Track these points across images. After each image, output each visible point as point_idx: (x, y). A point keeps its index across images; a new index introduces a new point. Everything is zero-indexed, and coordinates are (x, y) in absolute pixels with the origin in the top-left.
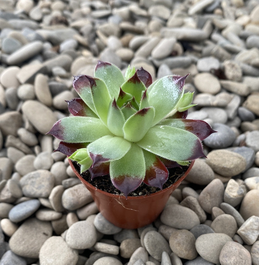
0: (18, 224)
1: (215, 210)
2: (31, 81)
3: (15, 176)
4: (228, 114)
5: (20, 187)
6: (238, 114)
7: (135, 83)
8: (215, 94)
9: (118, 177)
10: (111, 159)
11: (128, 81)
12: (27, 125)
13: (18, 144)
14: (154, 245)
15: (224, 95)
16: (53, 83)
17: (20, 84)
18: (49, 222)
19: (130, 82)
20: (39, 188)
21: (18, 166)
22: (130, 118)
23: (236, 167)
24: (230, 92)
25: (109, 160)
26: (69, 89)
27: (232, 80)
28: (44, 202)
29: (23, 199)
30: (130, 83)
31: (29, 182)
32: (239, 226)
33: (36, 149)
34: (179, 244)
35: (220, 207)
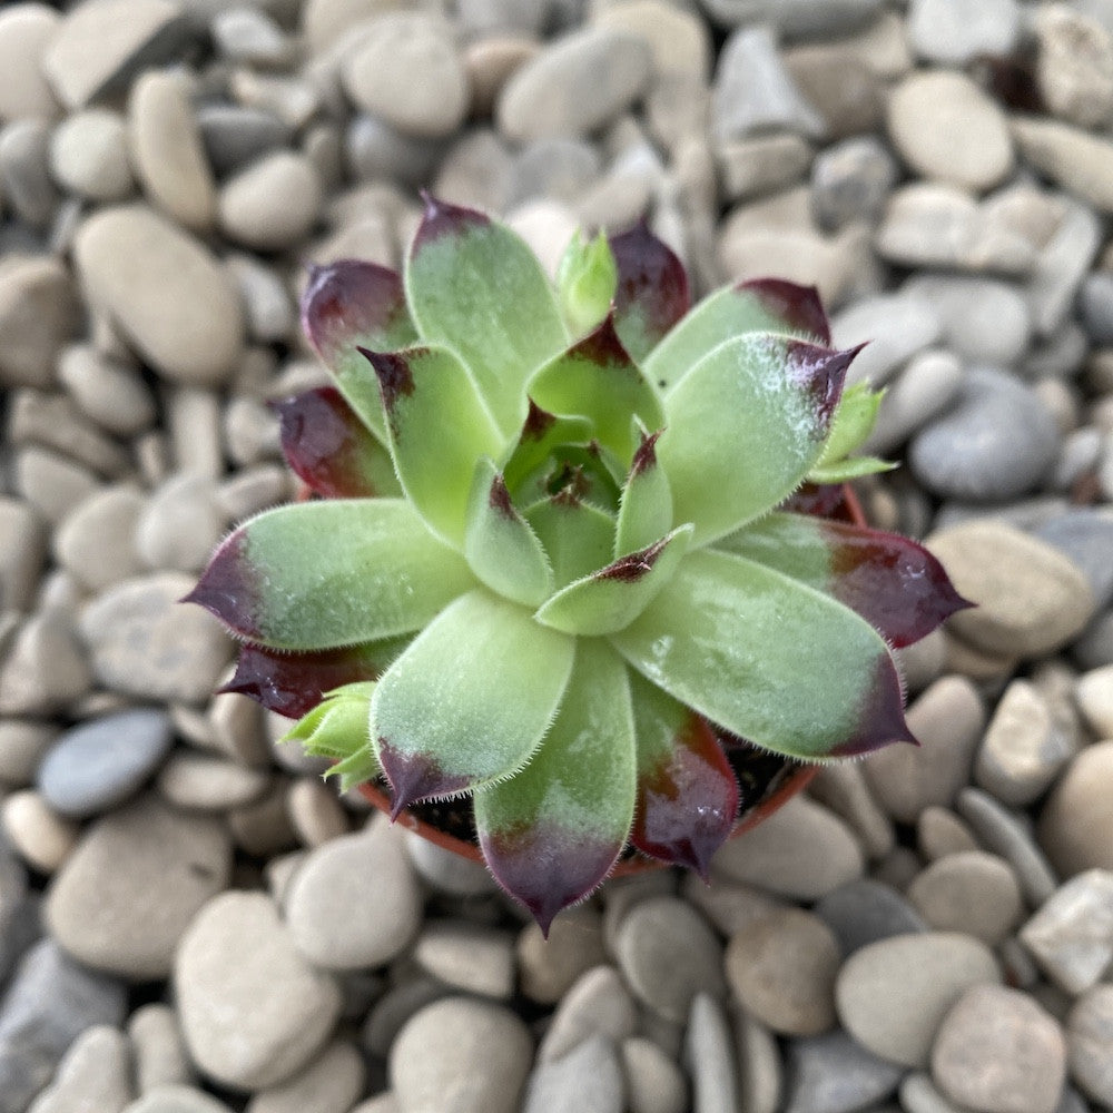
0: (78, 823)
1: (936, 825)
2: (114, 94)
3: (57, 590)
4: (1033, 312)
5: (82, 649)
6: (1079, 311)
7: (601, 361)
8: (986, 193)
9: (509, 828)
10: (480, 775)
11: (571, 353)
12: (103, 336)
13: (67, 434)
14: (661, 964)
15: (1022, 200)
16: (219, 116)
17: (59, 113)
18: (216, 816)
19: (577, 354)
20: (167, 661)
21: (68, 542)
22: (571, 587)
23: (1047, 622)
24: (1048, 182)
25: (468, 784)
26: (294, 140)
27: (1069, 119)
28: (190, 725)
29: (98, 703)
30: (579, 360)
31: (123, 630)
32: (1030, 906)
33: (149, 451)
34: (768, 981)
35: (956, 809)
